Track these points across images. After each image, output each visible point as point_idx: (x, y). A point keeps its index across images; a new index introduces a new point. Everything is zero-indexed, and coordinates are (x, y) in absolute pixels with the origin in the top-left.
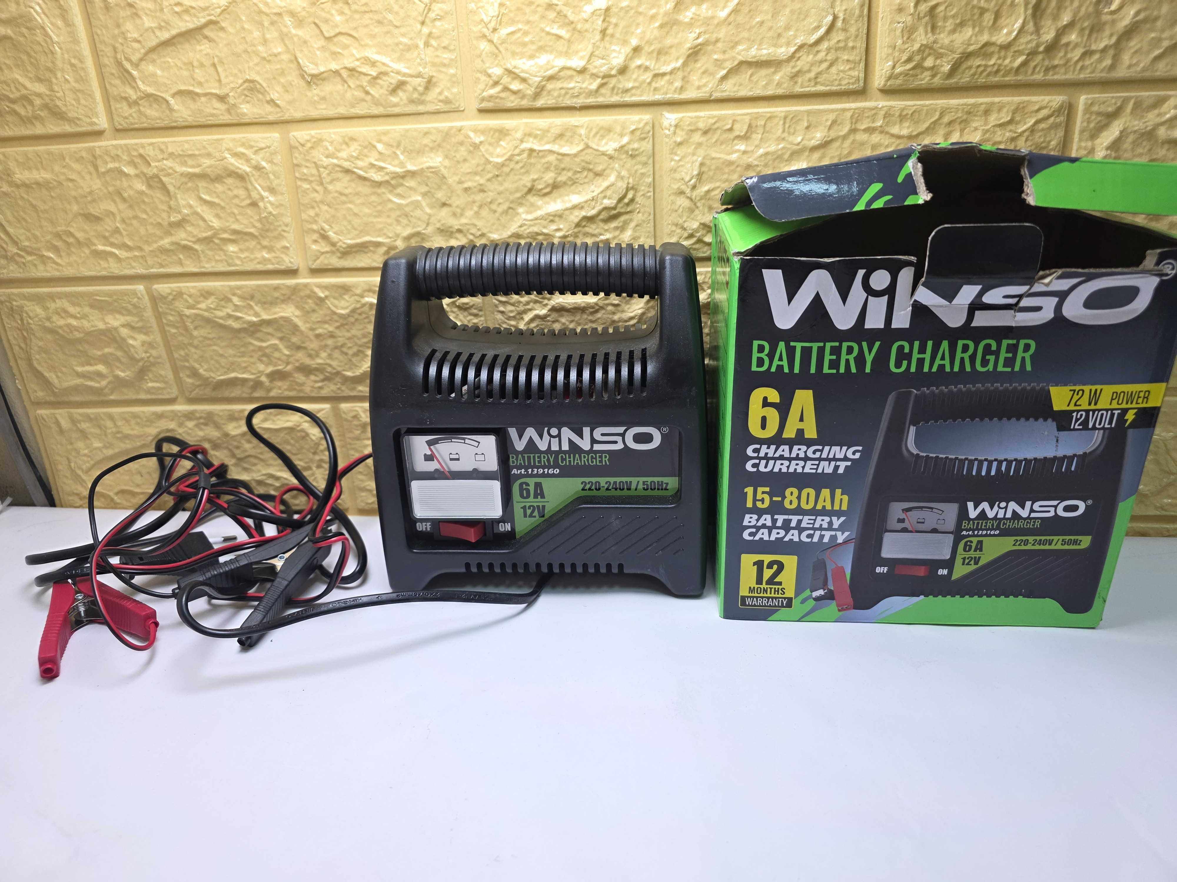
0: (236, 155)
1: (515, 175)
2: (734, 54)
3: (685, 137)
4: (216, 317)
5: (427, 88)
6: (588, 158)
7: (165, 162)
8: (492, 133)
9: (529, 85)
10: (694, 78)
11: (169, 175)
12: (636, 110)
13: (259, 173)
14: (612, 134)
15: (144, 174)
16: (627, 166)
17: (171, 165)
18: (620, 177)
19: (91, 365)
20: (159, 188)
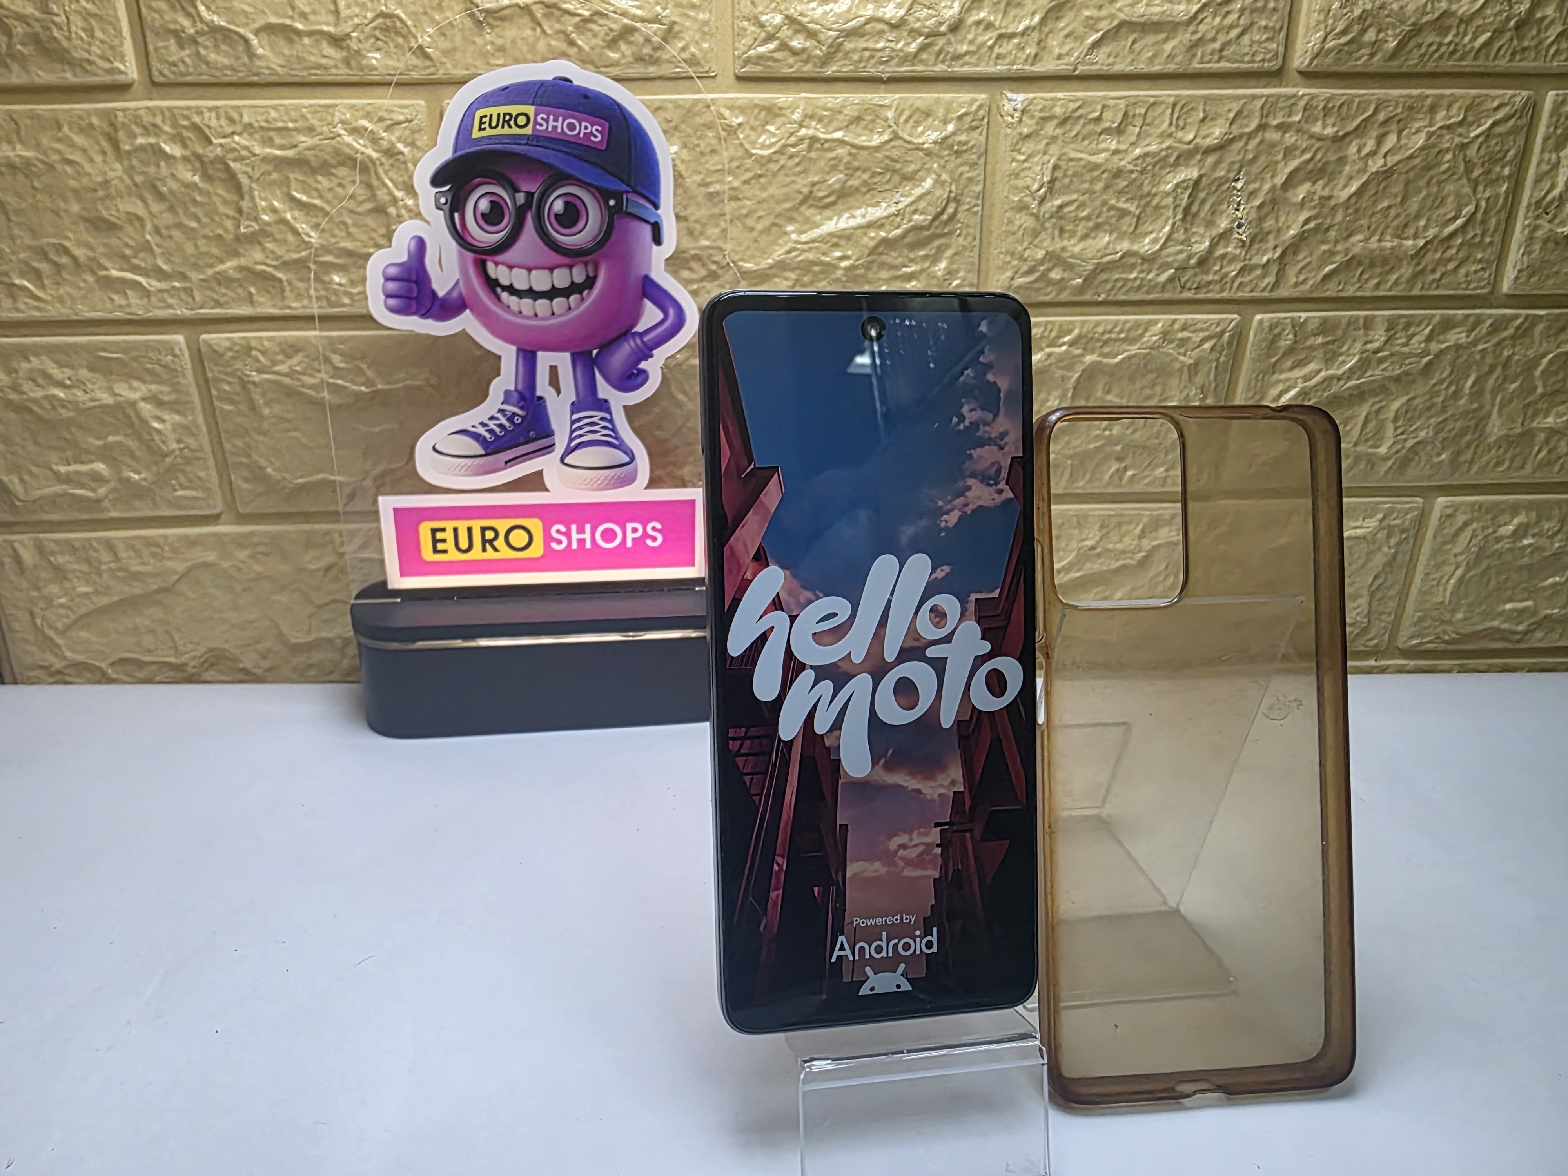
0: (356, 131)
1: (787, 175)
2: (1113, 11)
3: (1034, 127)
4: (303, 386)
5: (665, 40)
6: (895, 154)
7: (237, 138)
8: (756, 111)
9: (819, 42)
10: (1054, 43)
11: (241, 159)
12: (967, 86)
13: (390, 161)
14: (930, 119)
15: (199, 157)
16: (950, 166)
17: (246, 143)
18: (939, 183)
19: (82, 463)
20: (222, 180)
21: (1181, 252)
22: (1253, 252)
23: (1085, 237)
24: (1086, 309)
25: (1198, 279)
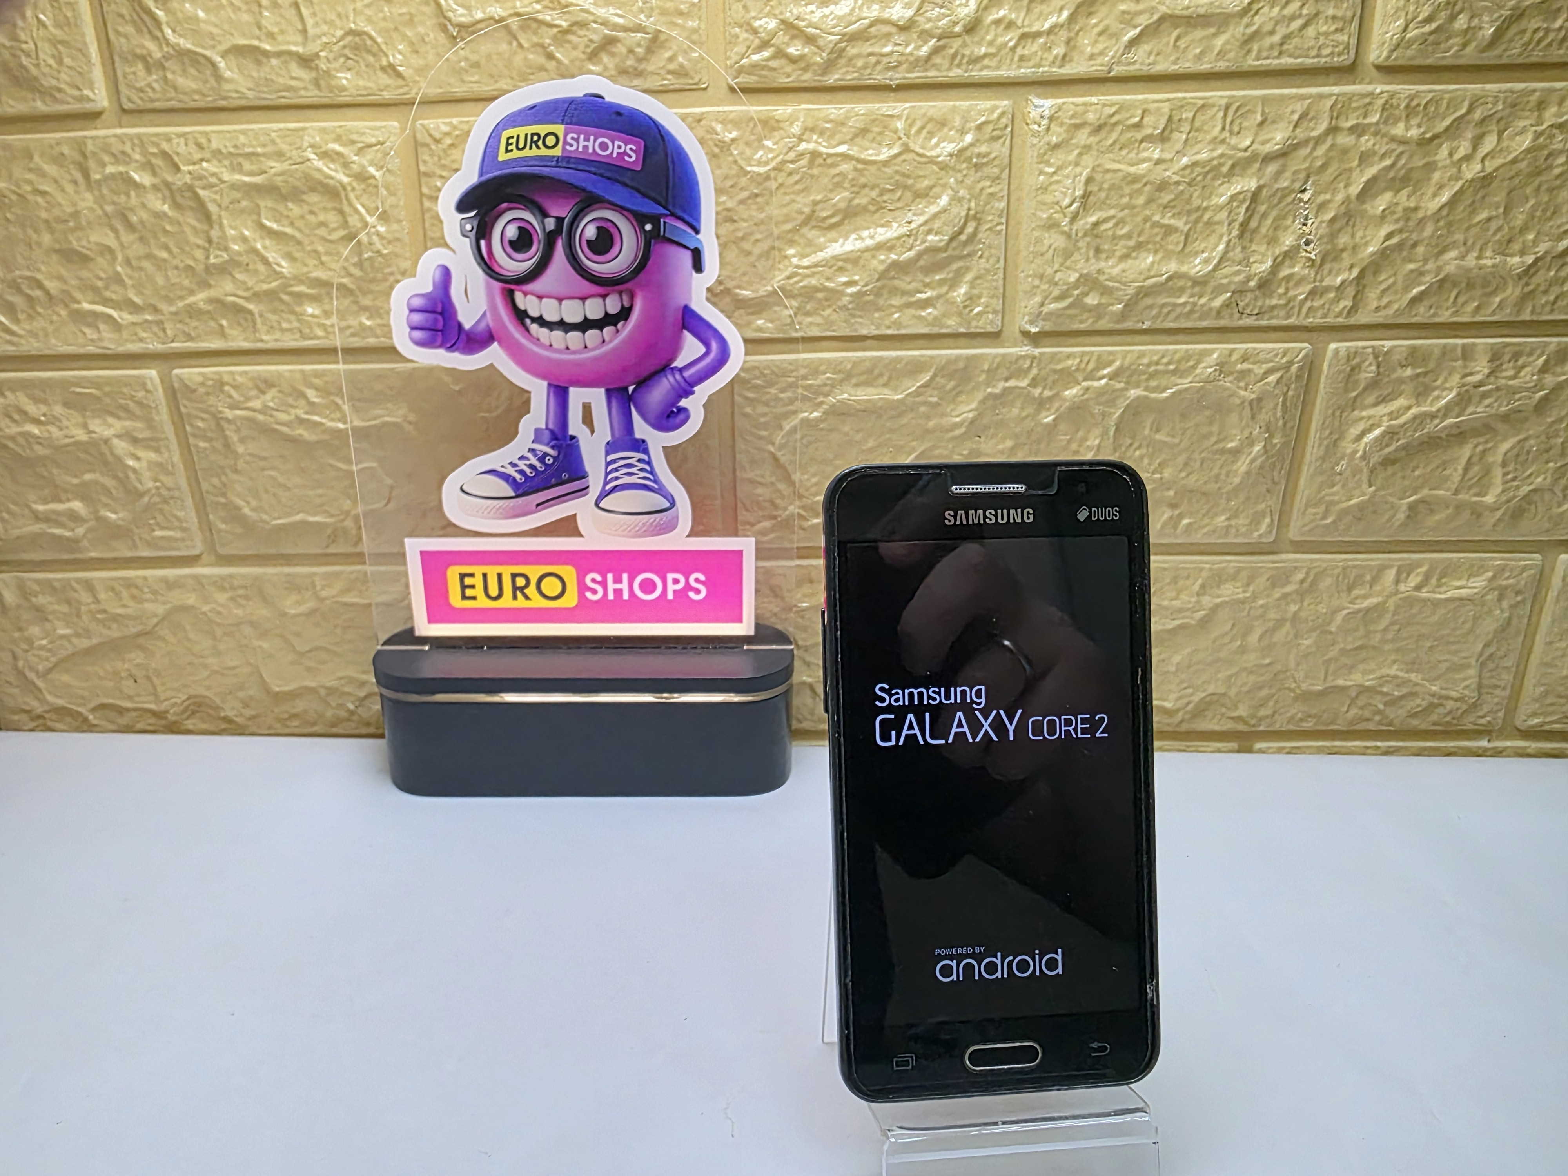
0: (325, 155)
1: (785, 194)
2: (1153, 4)
3: (1064, 136)
4: (277, 423)
5: (649, 51)
6: (906, 168)
7: (205, 164)
8: (751, 126)
9: (818, 48)
10: (1085, 42)
11: (210, 186)
12: (989, 92)
13: (362, 186)
14: (946, 130)
15: (168, 185)
16: (968, 181)
17: (215, 170)
18: (956, 199)
19: (60, 501)
20: (191, 208)
21: (1238, 273)
22: (1326, 272)
23: (1125, 257)
24: (1129, 339)
25: (1259, 303)
